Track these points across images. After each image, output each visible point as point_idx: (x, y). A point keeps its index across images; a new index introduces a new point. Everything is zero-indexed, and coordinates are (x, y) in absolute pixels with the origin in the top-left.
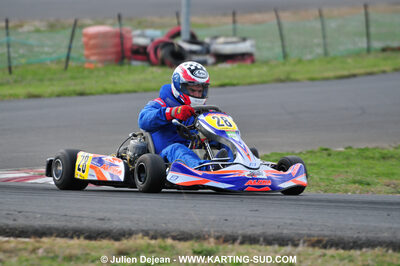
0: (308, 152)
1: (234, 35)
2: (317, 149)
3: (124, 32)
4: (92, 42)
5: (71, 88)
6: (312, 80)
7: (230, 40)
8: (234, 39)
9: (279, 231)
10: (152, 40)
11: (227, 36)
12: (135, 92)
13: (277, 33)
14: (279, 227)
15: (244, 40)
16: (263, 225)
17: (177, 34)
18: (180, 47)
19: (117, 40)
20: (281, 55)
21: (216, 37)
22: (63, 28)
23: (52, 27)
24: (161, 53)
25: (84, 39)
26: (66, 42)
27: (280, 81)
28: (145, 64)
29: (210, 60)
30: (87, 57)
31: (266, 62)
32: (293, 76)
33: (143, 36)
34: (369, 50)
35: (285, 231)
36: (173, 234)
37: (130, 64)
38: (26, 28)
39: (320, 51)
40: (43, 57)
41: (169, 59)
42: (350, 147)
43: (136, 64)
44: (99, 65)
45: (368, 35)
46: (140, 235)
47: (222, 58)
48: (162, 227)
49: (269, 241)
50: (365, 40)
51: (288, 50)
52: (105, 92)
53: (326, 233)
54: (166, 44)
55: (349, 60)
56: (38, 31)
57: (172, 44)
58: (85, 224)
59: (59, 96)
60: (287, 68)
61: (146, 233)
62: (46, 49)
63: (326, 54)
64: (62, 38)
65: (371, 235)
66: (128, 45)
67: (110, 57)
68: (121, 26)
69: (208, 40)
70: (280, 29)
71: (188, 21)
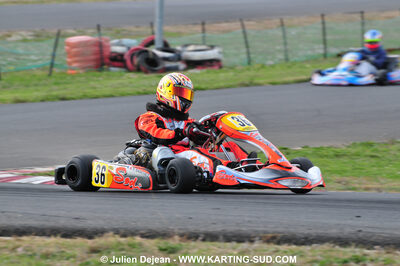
1: (204, 44)
3: (103, 41)
4: (75, 50)
5: (55, 93)
6: (274, 84)
7: (199, 48)
8: (203, 47)
9: (237, 228)
10: (129, 48)
11: (196, 44)
12: (112, 96)
13: (242, 40)
14: (238, 224)
15: (212, 47)
16: (224, 223)
17: (151, 43)
18: (154, 54)
19: (96, 49)
20: (246, 61)
21: (186, 46)
22: (48, 37)
23: (38, 37)
24: (137, 60)
25: (66, 48)
26: (51, 50)
28: (122, 70)
29: (182, 66)
30: (70, 64)
31: (232, 68)
32: (257, 81)
33: (120, 44)
34: (325, 56)
35: (244, 229)
36: (142, 232)
37: (108, 70)
39: (281, 56)
40: (29, 64)
41: (144, 66)
42: (306, 147)
43: (113, 69)
44: (81, 71)
45: (325, 42)
46: (111, 233)
47: (192, 64)
48: (132, 225)
49: (228, 238)
50: (322, 46)
51: (252, 56)
52: (85, 97)
53: (280, 229)
54: (141, 52)
55: (308, 66)
57: (146, 51)
58: (62, 223)
59: (43, 101)
60: (252, 73)
61: (117, 232)
62: (33, 57)
63: (287, 60)
64: (47, 46)
65: (320, 232)
66: (106, 53)
67: (92, 64)
68: (100, 35)
69: (179, 48)
70: (245, 37)
71: (161, 30)
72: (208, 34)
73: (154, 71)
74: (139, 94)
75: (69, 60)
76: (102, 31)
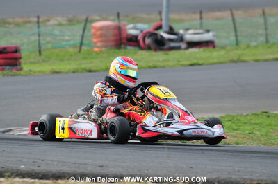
0: (253, 114)
1: (201, 28)
2: (259, 112)
3: (121, 25)
4: (99, 33)
5: (83, 66)
6: (257, 61)
7: (197, 31)
8: (201, 31)
10: (142, 31)
11: (195, 29)
13: (232, 26)
15: (208, 31)
17: (160, 27)
18: (162, 36)
19: (116, 31)
20: (235, 42)
21: (187, 30)
22: (79, 22)
23: (71, 22)
24: (148, 41)
25: (93, 31)
26: (81, 32)
27: (233, 61)
28: (137, 48)
29: (183, 45)
30: (95, 43)
33: (135, 28)
37: (125, 48)
38: (52, 22)
39: (263, 39)
40: (64, 43)
41: (154, 46)
43: (129, 48)
44: (104, 49)
47: (192, 44)
51: (239, 38)
54: (151, 34)
56: (60, 24)
57: (156, 34)
59: (74, 72)
62: (66, 38)
63: (267, 42)
64: (78, 29)
66: (124, 35)
67: (111, 44)
68: (119, 21)
69: (181, 32)
70: (234, 24)
71: (167, 17)
72: (204, 21)
73: (161, 50)
74: (150, 67)
75: (95, 40)
76: (121, 18)
